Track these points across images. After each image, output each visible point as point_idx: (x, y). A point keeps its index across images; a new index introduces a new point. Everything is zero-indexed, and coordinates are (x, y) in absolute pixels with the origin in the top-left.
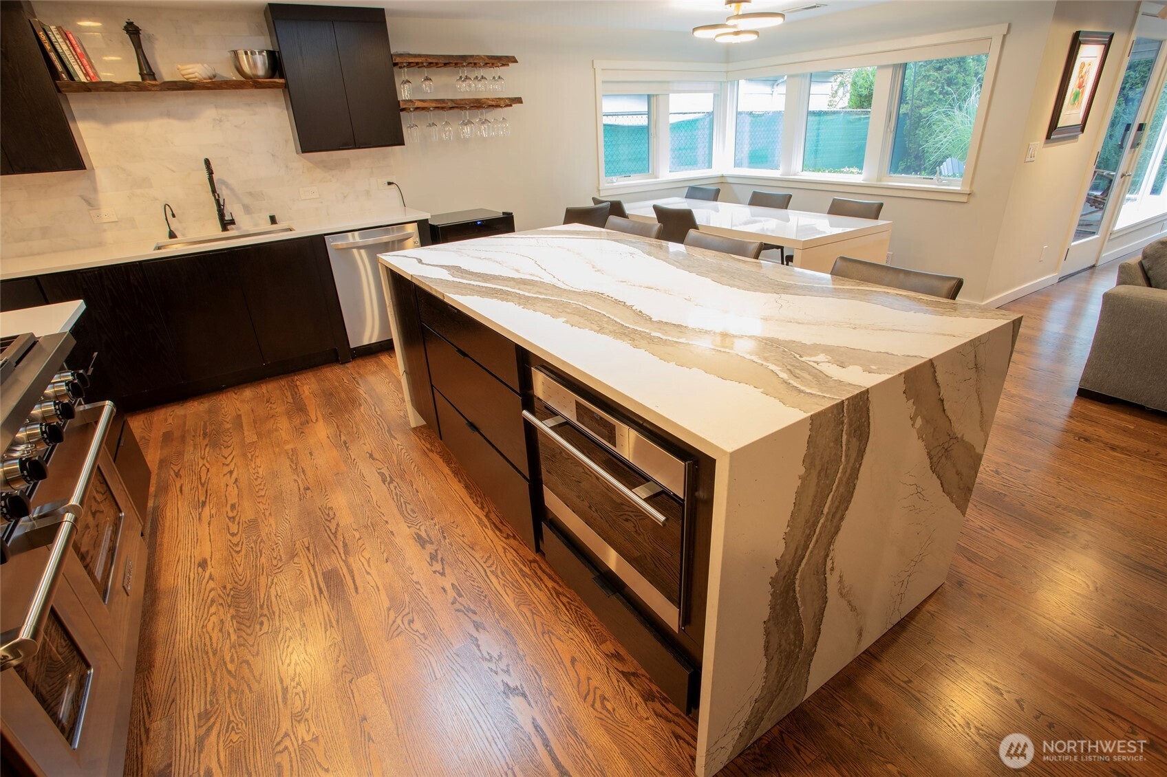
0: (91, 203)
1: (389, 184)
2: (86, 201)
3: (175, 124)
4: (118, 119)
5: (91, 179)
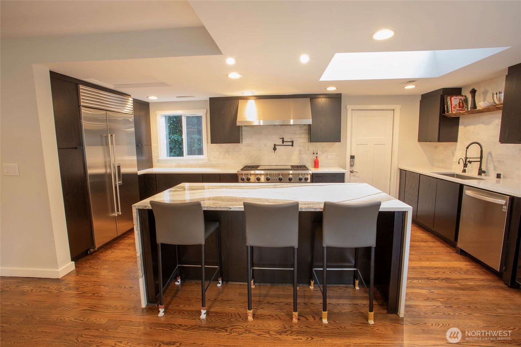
2: (453, 153)
4: (468, 125)
5: (456, 146)
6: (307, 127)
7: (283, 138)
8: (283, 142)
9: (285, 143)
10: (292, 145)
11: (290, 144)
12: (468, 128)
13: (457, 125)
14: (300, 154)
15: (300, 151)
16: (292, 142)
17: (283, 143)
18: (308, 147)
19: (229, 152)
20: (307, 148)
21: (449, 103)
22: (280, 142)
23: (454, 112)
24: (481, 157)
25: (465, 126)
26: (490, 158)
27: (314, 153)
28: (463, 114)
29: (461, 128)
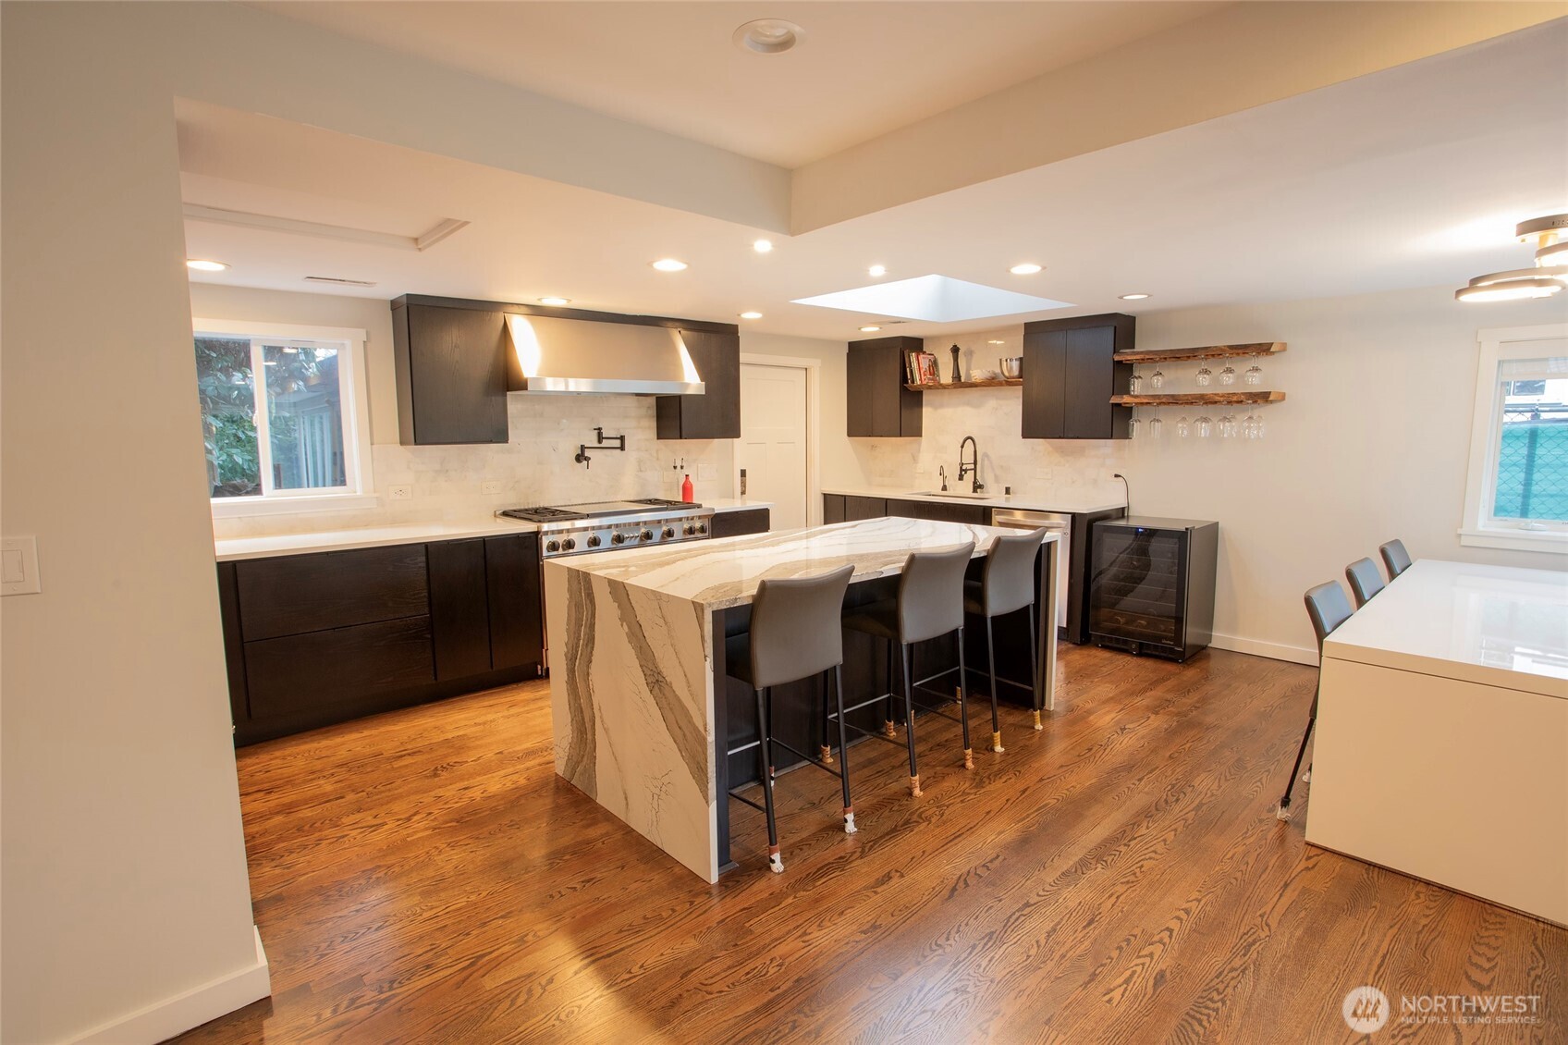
0: (915, 459)
1: (1116, 476)
2: (913, 457)
3: (968, 410)
4: (941, 406)
5: (920, 444)
6: (653, 401)
7: (600, 429)
8: (600, 438)
9: (605, 443)
10: (622, 448)
11: (617, 443)
12: (941, 411)
13: (920, 405)
14: (641, 471)
15: (640, 462)
16: (622, 438)
17: (600, 442)
18: (657, 451)
19: (447, 471)
20: (655, 455)
21: (915, 365)
22: (591, 440)
23: (924, 382)
24: (975, 463)
25: (936, 407)
26: (986, 462)
27: (675, 467)
28: (930, 388)
29: (927, 412)
